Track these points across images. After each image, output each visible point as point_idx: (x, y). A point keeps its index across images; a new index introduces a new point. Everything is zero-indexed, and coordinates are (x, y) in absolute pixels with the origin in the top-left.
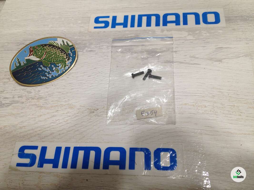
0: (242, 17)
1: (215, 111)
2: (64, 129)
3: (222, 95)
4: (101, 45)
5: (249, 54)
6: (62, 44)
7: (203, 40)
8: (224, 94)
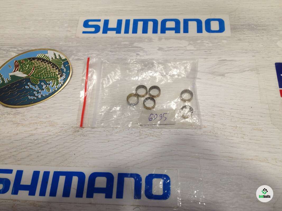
0: (249, 25)
1: (215, 132)
2: (43, 150)
3: (223, 114)
4: (90, 52)
5: (256, 68)
8: (225, 113)
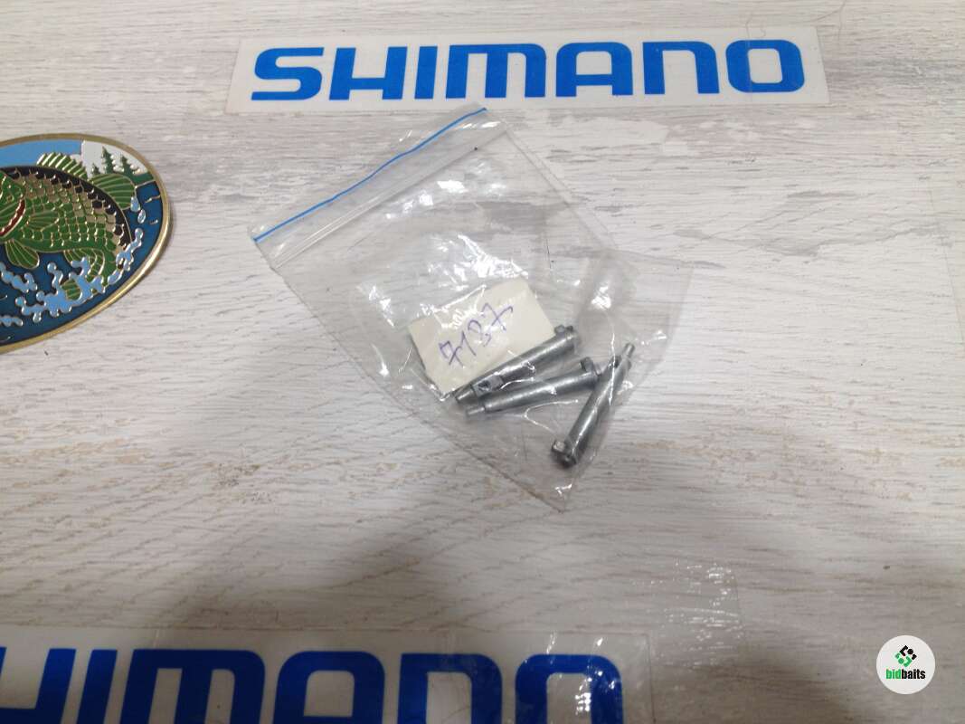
0: (895, 62)
3: (821, 403)
6: (102, 170)
7: (731, 159)
8: (829, 398)
